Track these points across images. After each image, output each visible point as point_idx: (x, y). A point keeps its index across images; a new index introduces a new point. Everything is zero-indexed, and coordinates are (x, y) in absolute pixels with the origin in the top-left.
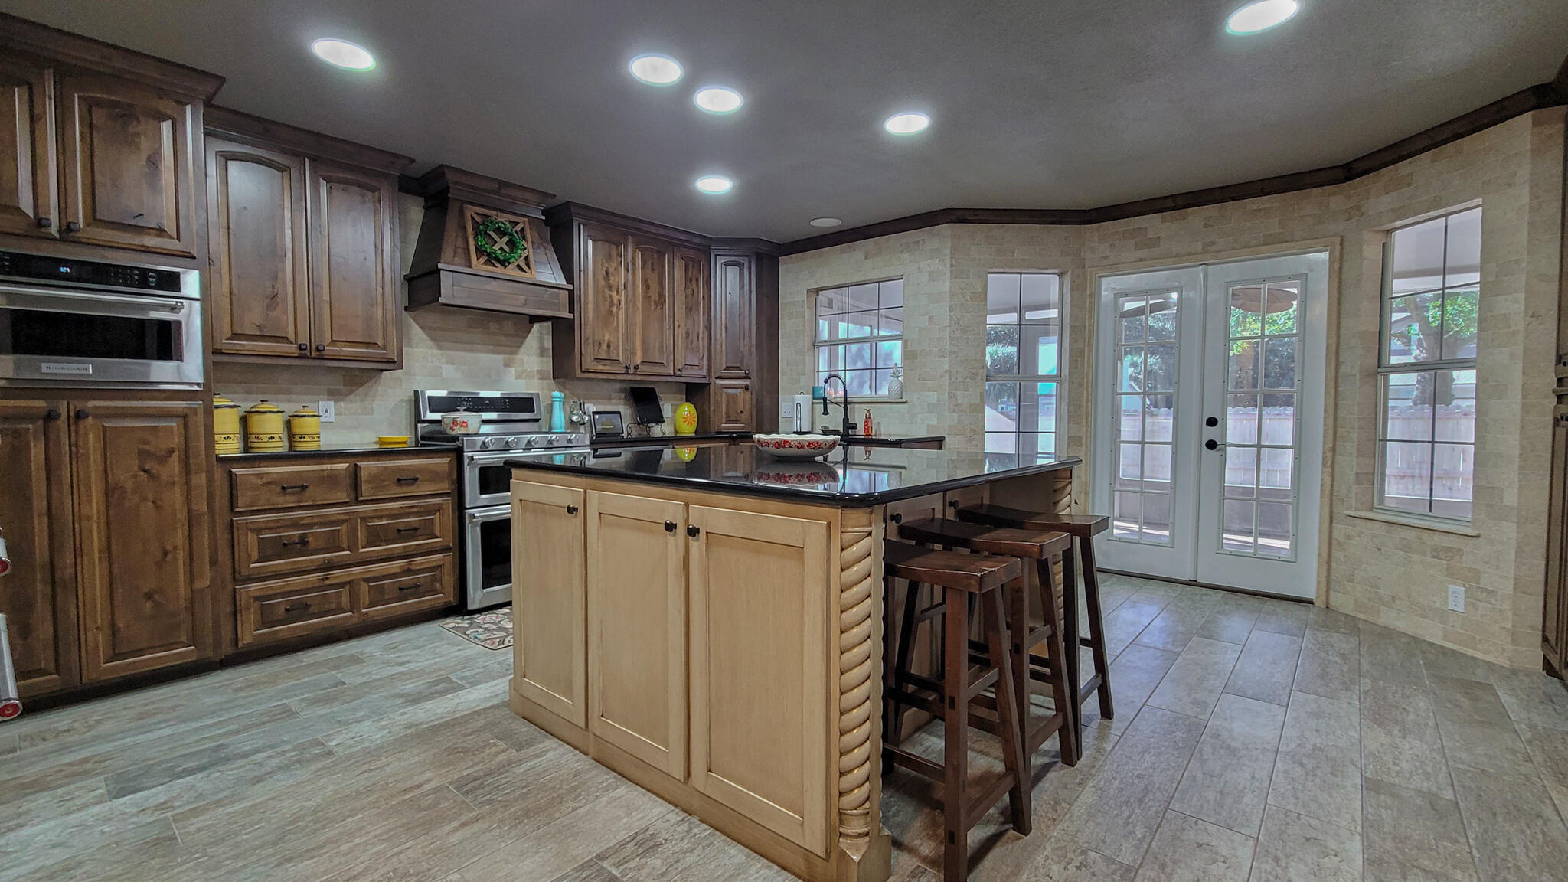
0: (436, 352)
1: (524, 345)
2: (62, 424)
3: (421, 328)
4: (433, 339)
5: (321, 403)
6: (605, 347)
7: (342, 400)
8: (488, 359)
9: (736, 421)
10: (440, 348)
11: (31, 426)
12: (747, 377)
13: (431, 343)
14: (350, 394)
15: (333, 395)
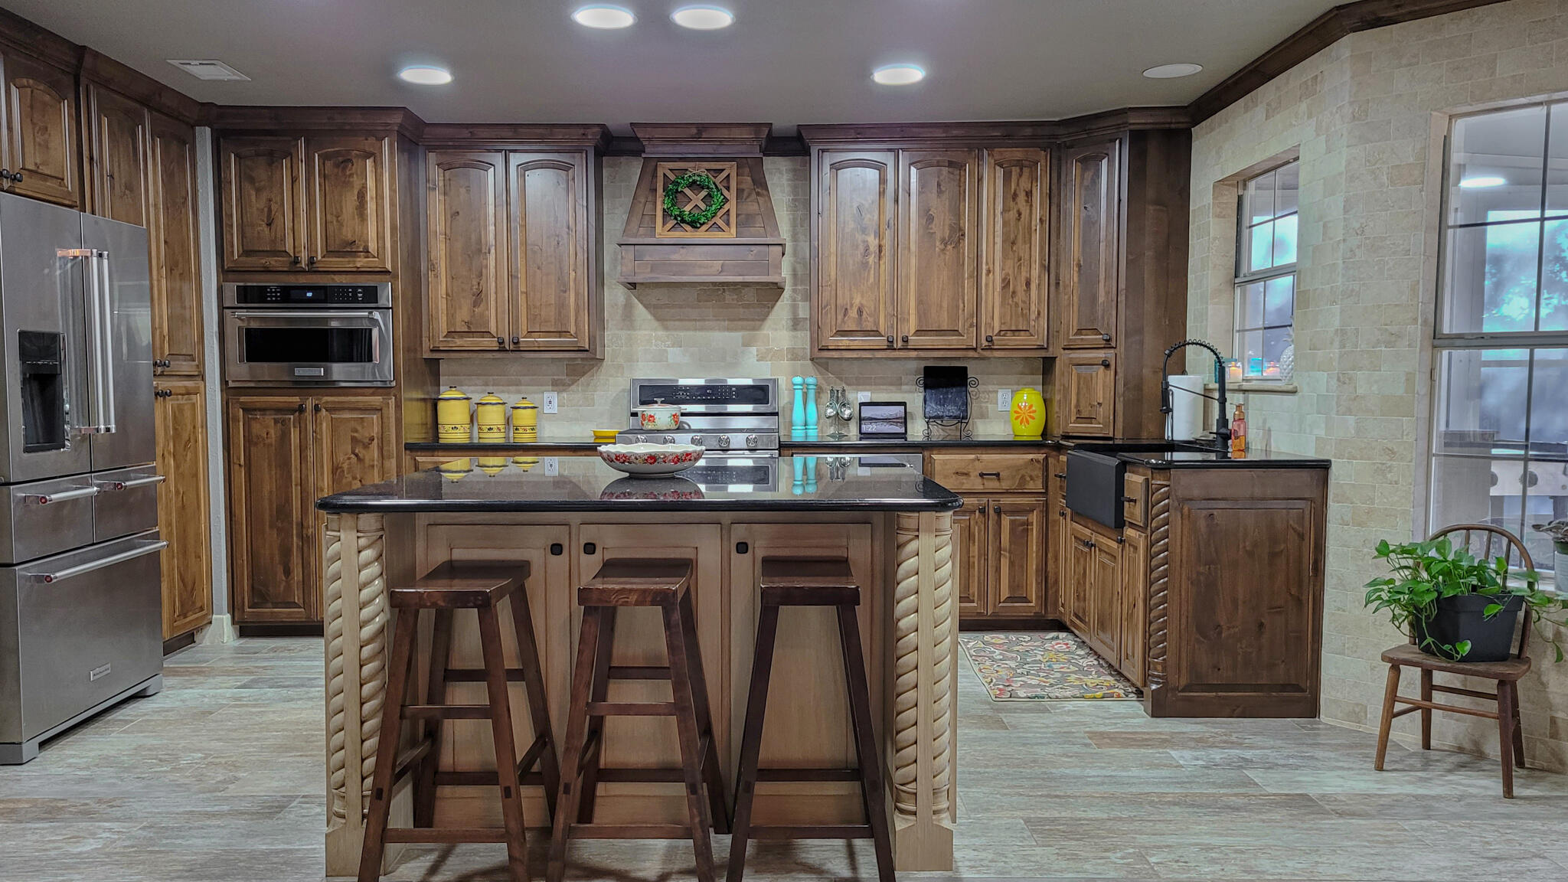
0: (661, 333)
1: (770, 317)
2: (308, 415)
3: (646, 306)
4: (658, 319)
5: (546, 395)
6: (853, 313)
7: (564, 390)
8: (721, 338)
9: (1090, 419)
10: (666, 329)
11: (292, 417)
12: (1108, 344)
13: (656, 324)
14: (573, 384)
15: (557, 385)
